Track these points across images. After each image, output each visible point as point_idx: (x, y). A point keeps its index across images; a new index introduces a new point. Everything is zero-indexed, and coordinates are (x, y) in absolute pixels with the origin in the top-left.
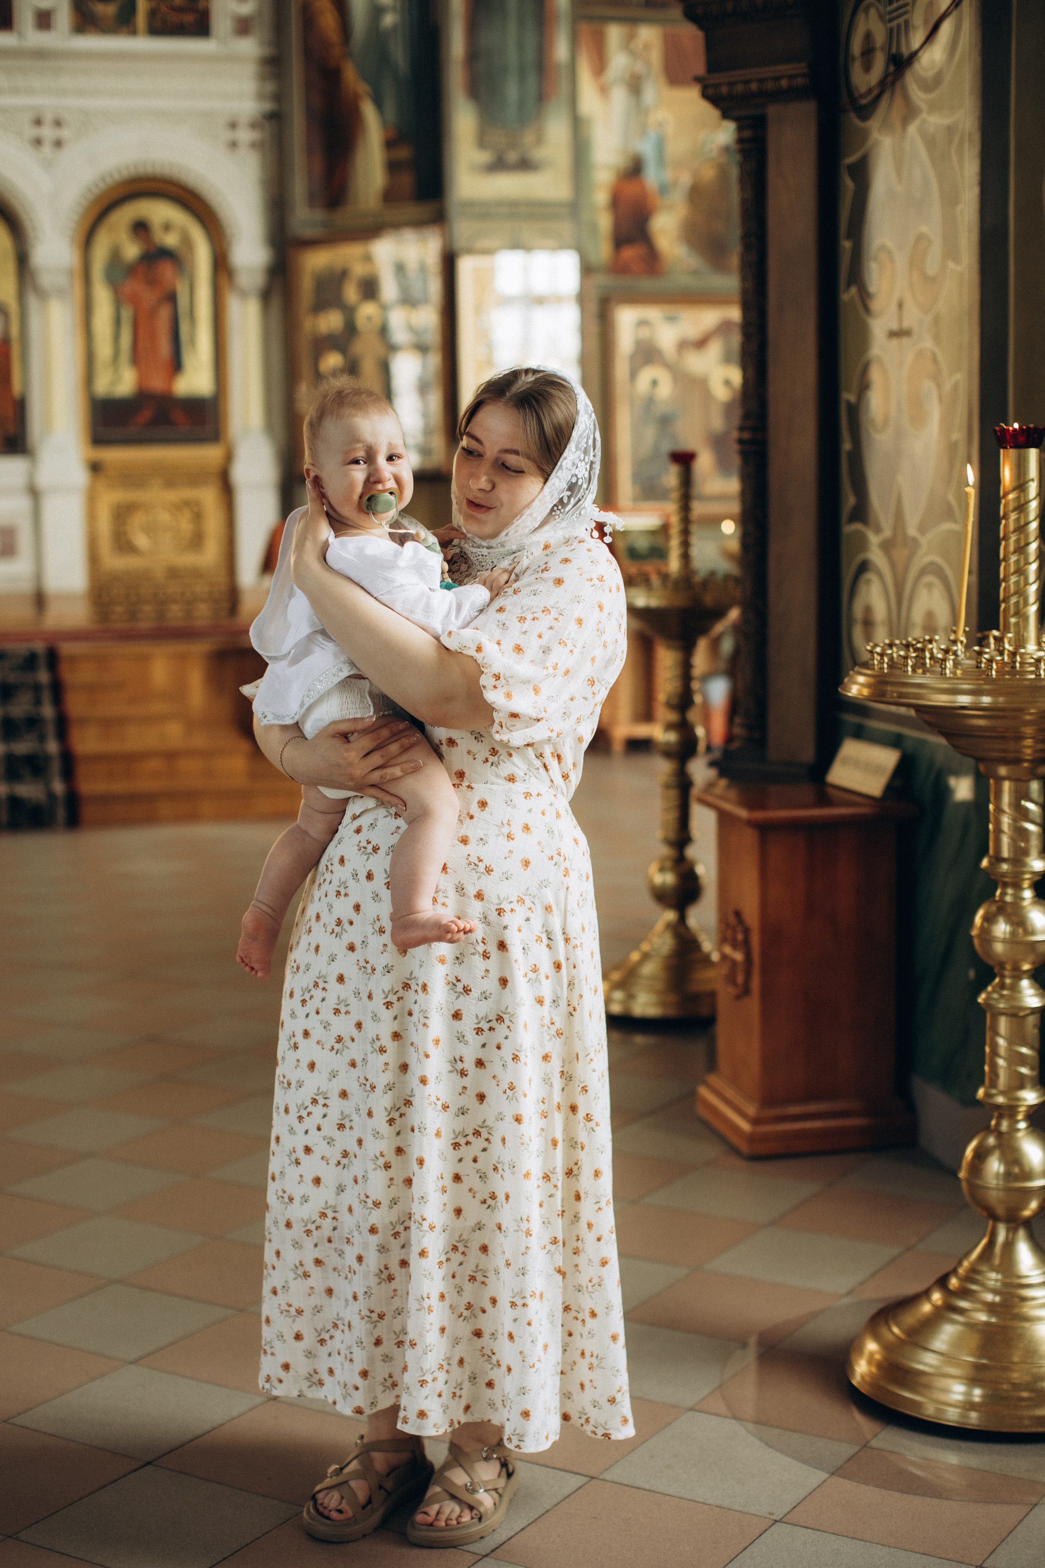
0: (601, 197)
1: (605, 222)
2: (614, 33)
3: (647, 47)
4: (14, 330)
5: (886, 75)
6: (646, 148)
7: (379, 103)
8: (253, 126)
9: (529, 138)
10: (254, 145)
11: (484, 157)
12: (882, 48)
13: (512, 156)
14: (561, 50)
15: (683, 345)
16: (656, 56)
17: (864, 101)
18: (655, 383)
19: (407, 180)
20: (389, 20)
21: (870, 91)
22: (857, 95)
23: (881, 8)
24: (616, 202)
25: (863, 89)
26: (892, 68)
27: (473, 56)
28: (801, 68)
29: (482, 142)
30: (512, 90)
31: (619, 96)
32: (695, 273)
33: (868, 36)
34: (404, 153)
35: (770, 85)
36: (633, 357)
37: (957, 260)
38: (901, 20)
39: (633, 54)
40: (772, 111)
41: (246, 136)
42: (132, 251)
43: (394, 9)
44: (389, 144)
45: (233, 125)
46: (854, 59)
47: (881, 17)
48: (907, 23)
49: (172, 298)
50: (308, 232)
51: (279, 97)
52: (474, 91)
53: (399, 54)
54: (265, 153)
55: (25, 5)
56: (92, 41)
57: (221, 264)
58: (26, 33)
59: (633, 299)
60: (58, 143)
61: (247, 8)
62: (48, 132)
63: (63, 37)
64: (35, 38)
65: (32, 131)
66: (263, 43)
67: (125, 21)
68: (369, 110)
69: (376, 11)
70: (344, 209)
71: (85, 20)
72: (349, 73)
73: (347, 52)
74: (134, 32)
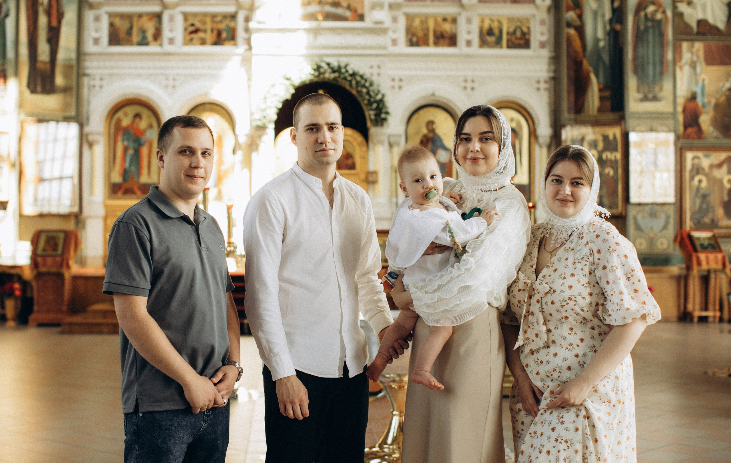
0: (680, 109)
1: (681, 118)
2: (685, 45)
3: (698, 50)
6: (698, 90)
7: (597, 75)
8: (546, 82)
9: (657, 89)
10: (546, 89)
11: (640, 96)
13: (650, 96)
14: (669, 56)
15: (711, 166)
16: (701, 54)
18: (700, 181)
19: (608, 104)
20: (602, 44)
24: (684, 111)
27: (635, 58)
29: (638, 91)
30: (650, 71)
31: (687, 69)
32: (716, 138)
34: (607, 94)
36: (692, 170)
39: (692, 53)
41: (543, 86)
43: (604, 39)
44: (600, 90)
45: (538, 82)
51: (556, 71)
52: (636, 71)
53: (606, 57)
54: (550, 92)
55: (462, 38)
56: (487, 51)
57: (533, 134)
58: (461, 48)
59: (691, 148)
60: (473, 89)
61: (544, 38)
62: (469, 85)
63: (475, 49)
64: (465, 50)
65: (463, 84)
66: (550, 51)
67: (498, 43)
68: (593, 77)
69: (597, 40)
70: (583, 114)
71: (483, 43)
72: (585, 63)
73: (584, 56)
74: (501, 47)
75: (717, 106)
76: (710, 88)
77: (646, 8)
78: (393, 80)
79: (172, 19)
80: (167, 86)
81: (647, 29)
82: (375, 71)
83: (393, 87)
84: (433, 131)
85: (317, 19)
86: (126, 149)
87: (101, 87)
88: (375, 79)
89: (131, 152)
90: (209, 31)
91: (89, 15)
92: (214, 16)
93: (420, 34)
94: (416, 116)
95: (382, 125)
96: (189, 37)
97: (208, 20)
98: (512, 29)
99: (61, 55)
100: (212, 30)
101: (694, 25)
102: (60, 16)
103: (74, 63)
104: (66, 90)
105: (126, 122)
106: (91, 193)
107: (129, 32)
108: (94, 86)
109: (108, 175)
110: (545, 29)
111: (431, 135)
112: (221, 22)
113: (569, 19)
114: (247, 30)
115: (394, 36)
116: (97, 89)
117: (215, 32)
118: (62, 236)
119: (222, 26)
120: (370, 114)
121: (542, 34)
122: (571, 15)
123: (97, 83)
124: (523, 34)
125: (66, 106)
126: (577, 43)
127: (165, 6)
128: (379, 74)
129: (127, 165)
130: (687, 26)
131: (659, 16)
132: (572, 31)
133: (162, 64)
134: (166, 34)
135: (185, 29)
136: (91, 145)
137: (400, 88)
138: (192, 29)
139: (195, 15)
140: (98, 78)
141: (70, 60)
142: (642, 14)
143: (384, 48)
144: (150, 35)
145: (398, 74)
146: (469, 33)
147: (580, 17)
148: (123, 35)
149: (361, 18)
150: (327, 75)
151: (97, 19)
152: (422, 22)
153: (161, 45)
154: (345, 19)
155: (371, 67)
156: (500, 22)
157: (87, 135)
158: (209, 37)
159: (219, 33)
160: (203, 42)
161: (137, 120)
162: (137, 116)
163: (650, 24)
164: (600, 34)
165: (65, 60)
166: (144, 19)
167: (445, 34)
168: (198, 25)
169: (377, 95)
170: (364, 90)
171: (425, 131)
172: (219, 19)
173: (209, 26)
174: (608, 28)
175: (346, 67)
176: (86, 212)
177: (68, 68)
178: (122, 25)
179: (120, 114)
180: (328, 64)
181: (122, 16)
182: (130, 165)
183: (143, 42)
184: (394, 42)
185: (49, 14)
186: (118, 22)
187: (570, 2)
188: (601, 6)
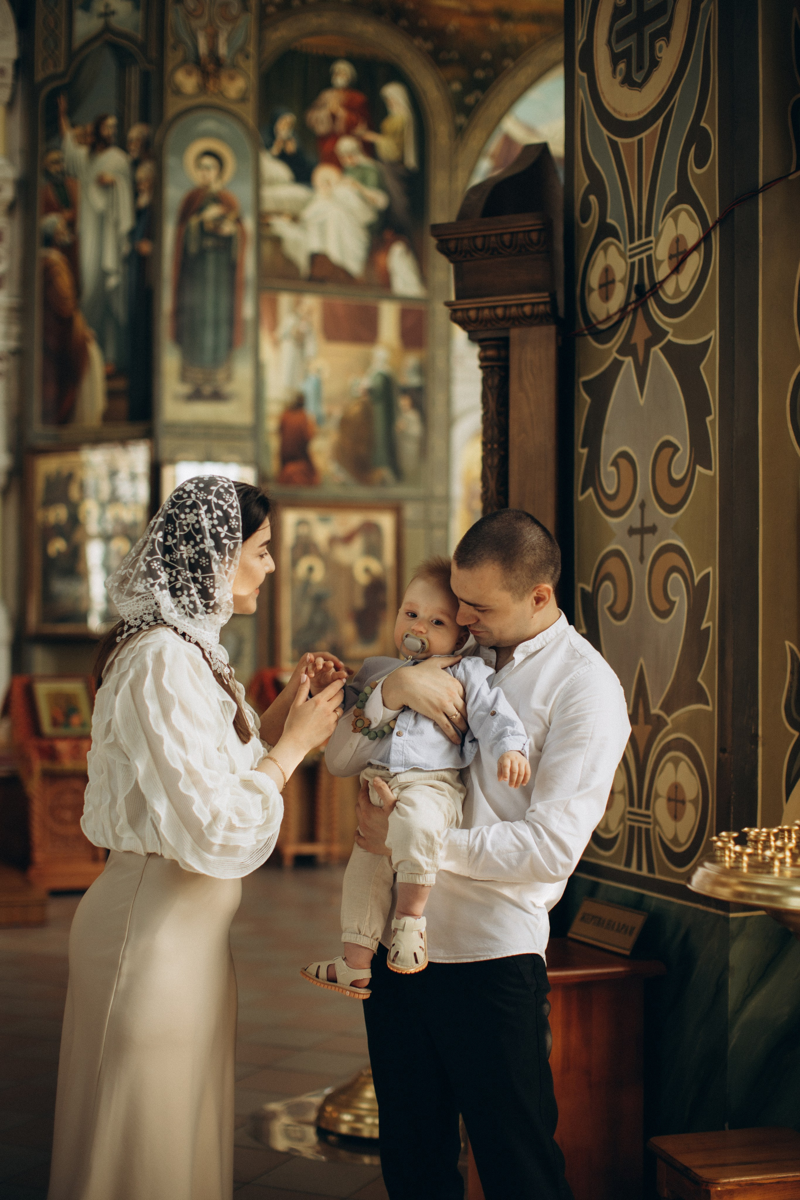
0: (272, 424)
5: (627, 303)
6: (308, 388)
7: (102, 345)
9: (221, 375)
11: (185, 389)
12: (622, 281)
13: (207, 390)
14: (248, 310)
15: (333, 541)
16: (316, 318)
17: (602, 327)
18: (311, 569)
19: (122, 405)
20: (112, 282)
21: (609, 318)
22: (594, 321)
23: (622, 247)
24: (283, 428)
25: (602, 316)
26: (633, 297)
27: (178, 311)
28: (544, 297)
29: (183, 377)
30: (209, 339)
31: (288, 348)
32: (343, 484)
33: (607, 270)
34: (121, 384)
35: (514, 310)
36: (294, 548)
37: (709, 467)
38: (644, 256)
39: (299, 316)
40: (515, 333)
43: (117, 272)
44: (109, 377)
46: (591, 290)
47: (622, 254)
48: (649, 258)
50: (41, 443)
51: (23, 337)
52: (179, 338)
53: (120, 308)
54: (10, 380)
59: (295, 504)
61: (1, 269)
66: (12, 296)
68: (94, 349)
69: (103, 274)
70: (71, 426)
72: (80, 321)
73: (78, 306)
75: (345, 423)
76: (331, 388)
77: (201, 209)
81: (202, 253)
101: (302, 260)
113: (50, 230)
122: (54, 221)
130: (289, 263)
131: (228, 228)
132: (55, 256)
142: (194, 222)
147: (72, 225)
163: (209, 243)
164: (110, 261)
174: (126, 248)
187: (52, 194)
188: (113, 204)
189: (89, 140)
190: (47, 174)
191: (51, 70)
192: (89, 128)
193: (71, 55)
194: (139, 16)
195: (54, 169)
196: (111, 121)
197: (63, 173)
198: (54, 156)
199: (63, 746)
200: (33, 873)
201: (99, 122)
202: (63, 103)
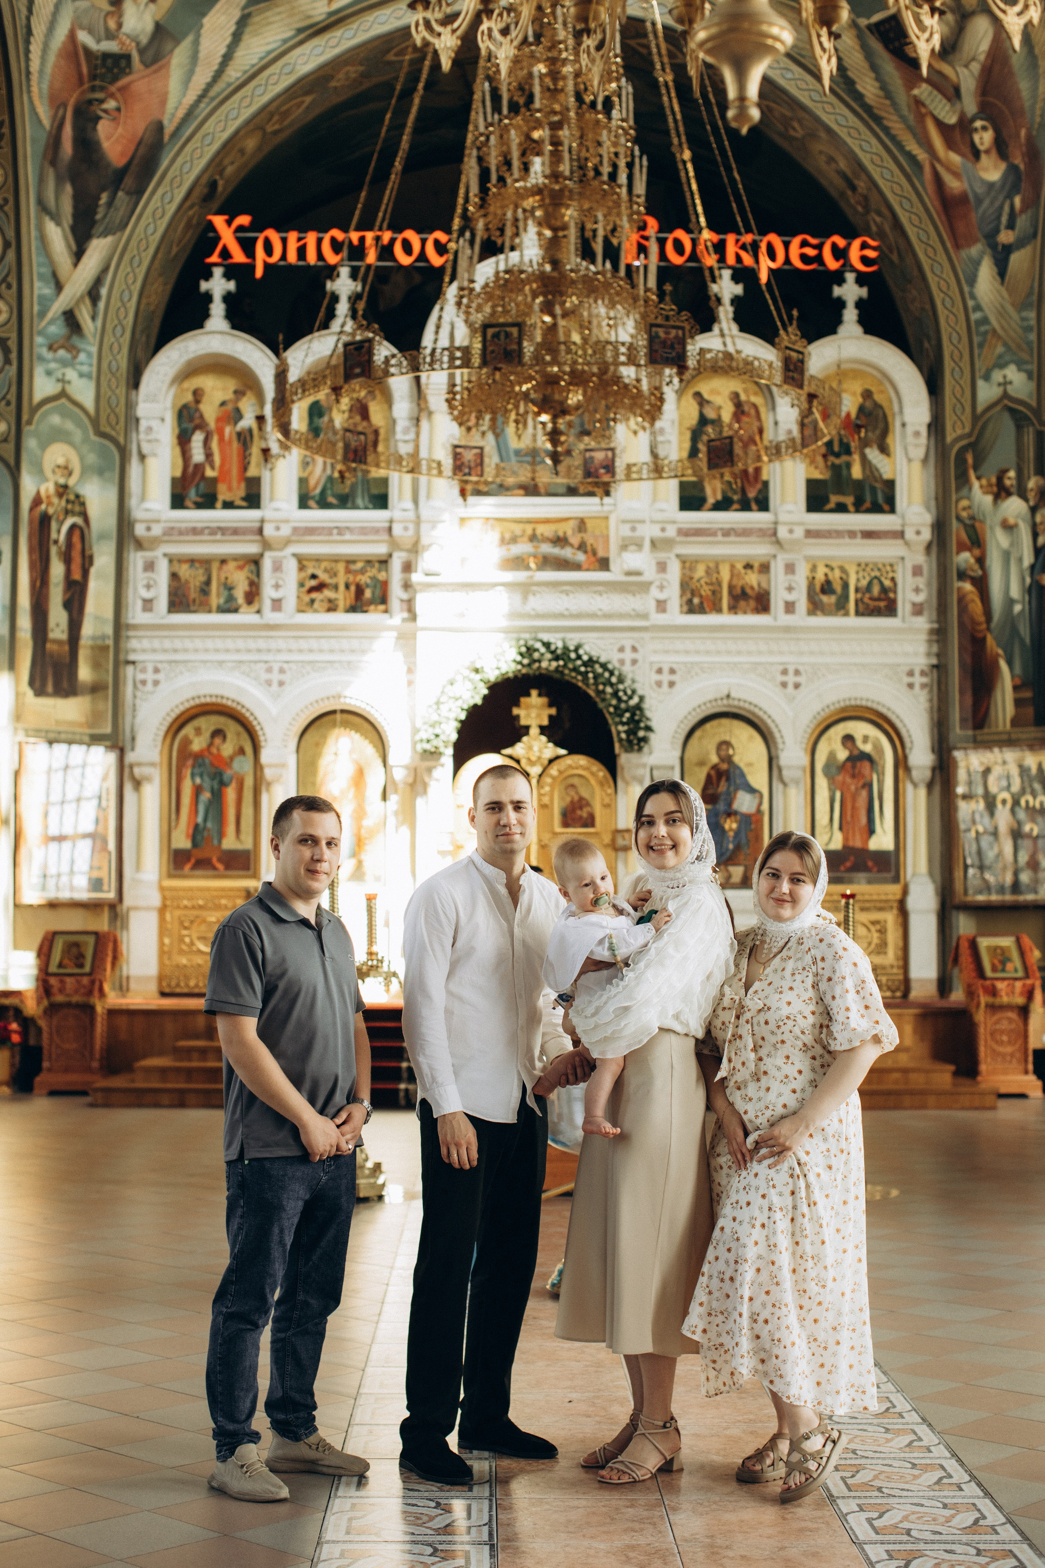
4: (765, 807)
7: (1010, 663)
8: (923, 673)
10: (923, 686)
19: (1030, 711)
20: (1018, 608)
34: (1028, 694)
41: (918, 680)
42: (842, 755)
43: (1021, 600)
44: (1016, 688)
45: (911, 674)
49: (869, 786)
51: (941, 654)
53: (1025, 630)
54: (931, 691)
55: (778, 598)
56: (820, 620)
57: (902, 763)
58: (778, 616)
60: (797, 686)
61: (921, 598)
62: (791, 679)
63: (801, 617)
64: (785, 619)
65: (781, 678)
66: (931, 622)
67: (841, 607)
68: (1003, 665)
69: (1010, 602)
70: (986, 730)
71: (815, 607)
72: (990, 641)
73: (988, 629)
74: (847, 614)
78: (660, 671)
79: (277, 567)
80: (269, 683)
82: (628, 655)
83: (659, 684)
84: (728, 759)
85: (528, 568)
86: (197, 791)
87: (156, 683)
88: (627, 669)
89: (206, 796)
90: (342, 587)
91: (136, 560)
92: (350, 561)
93: (706, 591)
94: (698, 733)
95: (640, 749)
96: (307, 598)
97: (341, 567)
98: (864, 583)
99: (88, 629)
100: (347, 586)
102: (87, 562)
103: (110, 642)
104: (95, 689)
105: (198, 745)
106: (138, 866)
107: (205, 589)
108: (144, 683)
109: (167, 835)
110: (921, 582)
111: (724, 766)
112: (362, 571)
113: (963, 566)
114: (407, 586)
115: (661, 596)
116: (149, 686)
117: (353, 588)
118: (91, 940)
119: (364, 579)
120: (619, 730)
121: (917, 590)
122: (965, 558)
123: (150, 676)
124: (884, 590)
125: (95, 717)
126: (976, 607)
127: (267, 545)
128: (634, 662)
129: (200, 819)
132: (968, 586)
133: (261, 644)
134: (268, 592)
135: (301, 585)
136: (137, 784)
137: (672, 684)
138: (313, 583)
139: (318, 559)
140: (150, 668)
141: (104, 637)
143: (645, 616)
144: (239, 595)
145: (667, 661)
146: (790, 589)
147: (981, 561)
148: (193, 594)
149: (604, 564)
150: (544, 664)
151: (150, 566)
152: (708, 572)
153: (258, 612)
154: (577, 567)
155: (621, 649)
156: (843, 570)
157: (131, 767)
158: (343, 597)
159: (360, 591)
160: (332, 607)
161: (218, 741)
162: (218, 733)
164: (1015, 592)
165: (94, 638)
166: (232, 565)
167: (749, 591)
168: (323, 577)
169: (631, 698)
170: (609, 690)
171: (714, 759)
172: (359, 565)
173: (341, 580)
174: (1028, 580)
175: (576, 650)
176: (128, 901)
177: (100, 650)
178: (192, 577)
179: (188, 730)
180: (547, 645)
181: (192, 561)
182: (205, 820)
183: (230, 607)
184: (661, 606)
185: (67, 559)
186: (184, 571)
187: (964, 536)
188: (1015, 543)
189: (995, 489)
190: (959, 518)
191: (959, 432)
192: (994, 480)
193: (975, 418)
194: (1033, 385)
195: (964, 514)
196: (1012, 474)
197: (972, 518)
198: (964, 503)
199: (1000, 985)
200: (979, 1078)
201: (1001, 475)
202: (970, 459)
